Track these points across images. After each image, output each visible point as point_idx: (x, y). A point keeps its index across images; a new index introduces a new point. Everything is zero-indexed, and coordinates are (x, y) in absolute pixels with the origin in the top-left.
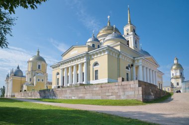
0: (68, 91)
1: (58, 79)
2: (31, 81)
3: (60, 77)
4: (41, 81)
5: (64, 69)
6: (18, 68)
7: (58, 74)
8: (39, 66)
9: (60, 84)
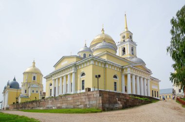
0: (50, 101)
1: (51, 90)
2: (26, 92)
3: (52, 87)
4: (35, 92)
5: (55, 80)
6: (15, 80)
7: (51, 85)
8: (34, 77)
9: (53, 95)
